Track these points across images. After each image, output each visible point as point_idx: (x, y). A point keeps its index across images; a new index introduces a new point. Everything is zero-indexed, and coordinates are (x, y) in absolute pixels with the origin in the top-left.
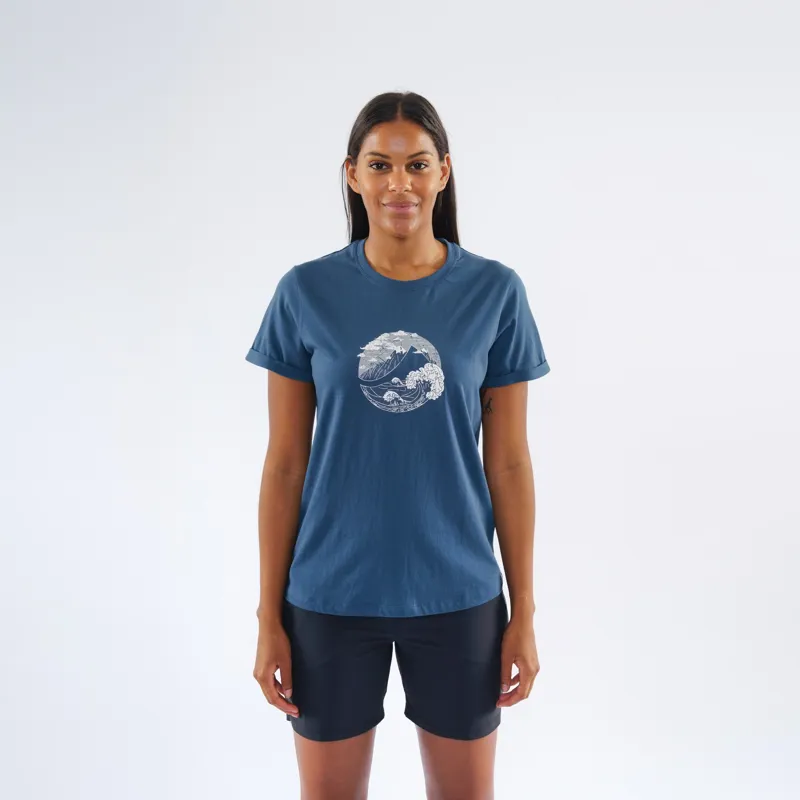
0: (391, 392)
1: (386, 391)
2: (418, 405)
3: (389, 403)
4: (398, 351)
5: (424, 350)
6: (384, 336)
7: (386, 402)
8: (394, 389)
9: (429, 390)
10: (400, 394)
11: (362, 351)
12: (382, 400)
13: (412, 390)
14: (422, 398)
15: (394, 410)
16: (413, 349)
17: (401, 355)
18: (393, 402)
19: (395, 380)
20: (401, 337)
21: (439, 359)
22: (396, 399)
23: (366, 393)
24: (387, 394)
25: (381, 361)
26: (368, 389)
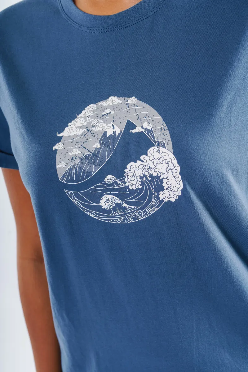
0: (109, 197)
1: (101, 195)
2: (152, 210)
3: (109, 212)
4: (110, 132)
5: (145, 125)
6: (90, 110)
7: (104, 211)
8: (111, 191)
9: (162, 189)
10: (122, 197)
11: (59, 139)
12: (99, 209)
13: (137, 191)
14: (154, 201)
15: (120, 221)
16: (130, 125)
17: (113, 137)
18: (114, 209)
19: (109, 178)
20: (113, 107)
21: (168, 137)
22: (118, 205)
23: (75, 201)
24: (104, 199)
25: (86, 153)
26: (77, 195)
